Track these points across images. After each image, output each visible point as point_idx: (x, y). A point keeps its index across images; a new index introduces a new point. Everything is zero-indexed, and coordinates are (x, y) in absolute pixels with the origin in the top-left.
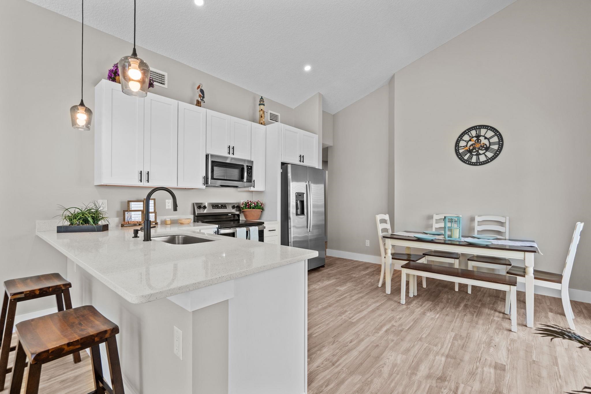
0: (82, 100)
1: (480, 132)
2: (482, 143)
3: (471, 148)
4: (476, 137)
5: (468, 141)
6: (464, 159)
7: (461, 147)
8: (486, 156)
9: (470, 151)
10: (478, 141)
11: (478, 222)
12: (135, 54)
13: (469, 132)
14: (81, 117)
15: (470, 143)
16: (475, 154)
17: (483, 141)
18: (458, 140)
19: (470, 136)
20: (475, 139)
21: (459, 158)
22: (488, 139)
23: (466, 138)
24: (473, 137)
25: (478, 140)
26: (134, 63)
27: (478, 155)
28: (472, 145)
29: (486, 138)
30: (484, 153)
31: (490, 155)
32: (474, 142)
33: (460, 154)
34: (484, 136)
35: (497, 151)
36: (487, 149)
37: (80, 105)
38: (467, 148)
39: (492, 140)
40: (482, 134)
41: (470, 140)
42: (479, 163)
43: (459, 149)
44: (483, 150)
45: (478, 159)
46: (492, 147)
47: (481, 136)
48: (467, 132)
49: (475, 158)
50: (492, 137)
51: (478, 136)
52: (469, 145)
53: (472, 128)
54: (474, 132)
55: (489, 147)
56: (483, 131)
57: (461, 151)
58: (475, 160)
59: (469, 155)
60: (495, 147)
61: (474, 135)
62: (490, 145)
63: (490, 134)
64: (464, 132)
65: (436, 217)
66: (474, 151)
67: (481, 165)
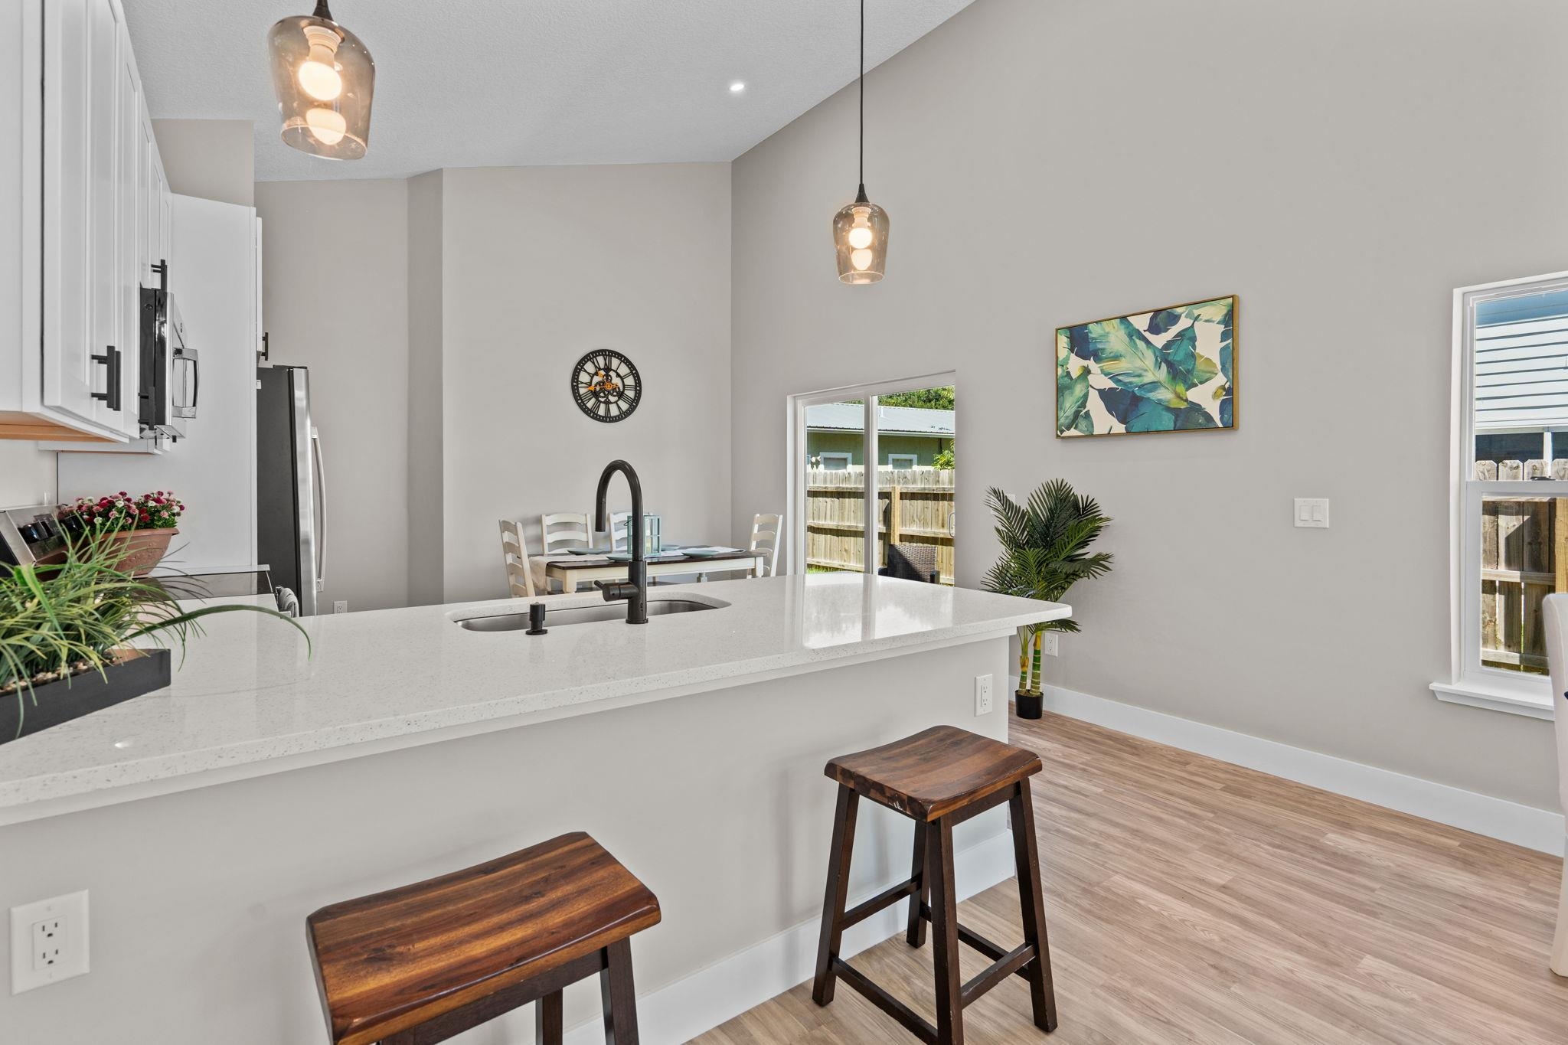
1: (610, 362)
2: (613, 382)
3: (598, 389)
4: (604, 369)
5: (593, 375)
6: (586, 407)
7: (582, 383)
8: (619, 407)
9: (595, 394)
10: (607, 379)
11: (615, 524)
12: (862, 198)
13: (594, 357)
15: (596, 379)
16: (603, 400)
17: (616, 381)
18: (576, 368)
19: (596, 367)
20: (602, 372)
21: (579, 404)
22: (622, 379)
23: (589, 367)
24: (600, 369)
25: (607, 375)
26: (862, 215)
27: (608, 403)
28: (598, 383)
29: (618, 375)
30: (616, 402)
31: (624, 406)
32: (601, 379)
33: (580, 395)
34: (616, 371)
35: (634, 400)
36: (621, 395)
38: (592, 388)
39: (627, 381)
40: (614, 367)
41: (596, 374)
42: (607, 419)
43: (578, 387)
44: (614, 396)
45: (608, 410)
46: (626, 392)
47: (611, 370)
48: (590, 357)
49: (602, 407)
50: (627, 376)
51: (608, 369)
52: (594, 383)
53: (599, 351)
54: (601, 360)
55: (623, 392)
56: (615, 362)
57: (582, 391)
58: (602, 411)
59: (593, 400)
60: (631, 394)
61: (602, 366)
62: (624, 390)
63: (624, 370)
64: (586, 357)
65: (547, 521)
66: (602, 394)
67: (610, 422)
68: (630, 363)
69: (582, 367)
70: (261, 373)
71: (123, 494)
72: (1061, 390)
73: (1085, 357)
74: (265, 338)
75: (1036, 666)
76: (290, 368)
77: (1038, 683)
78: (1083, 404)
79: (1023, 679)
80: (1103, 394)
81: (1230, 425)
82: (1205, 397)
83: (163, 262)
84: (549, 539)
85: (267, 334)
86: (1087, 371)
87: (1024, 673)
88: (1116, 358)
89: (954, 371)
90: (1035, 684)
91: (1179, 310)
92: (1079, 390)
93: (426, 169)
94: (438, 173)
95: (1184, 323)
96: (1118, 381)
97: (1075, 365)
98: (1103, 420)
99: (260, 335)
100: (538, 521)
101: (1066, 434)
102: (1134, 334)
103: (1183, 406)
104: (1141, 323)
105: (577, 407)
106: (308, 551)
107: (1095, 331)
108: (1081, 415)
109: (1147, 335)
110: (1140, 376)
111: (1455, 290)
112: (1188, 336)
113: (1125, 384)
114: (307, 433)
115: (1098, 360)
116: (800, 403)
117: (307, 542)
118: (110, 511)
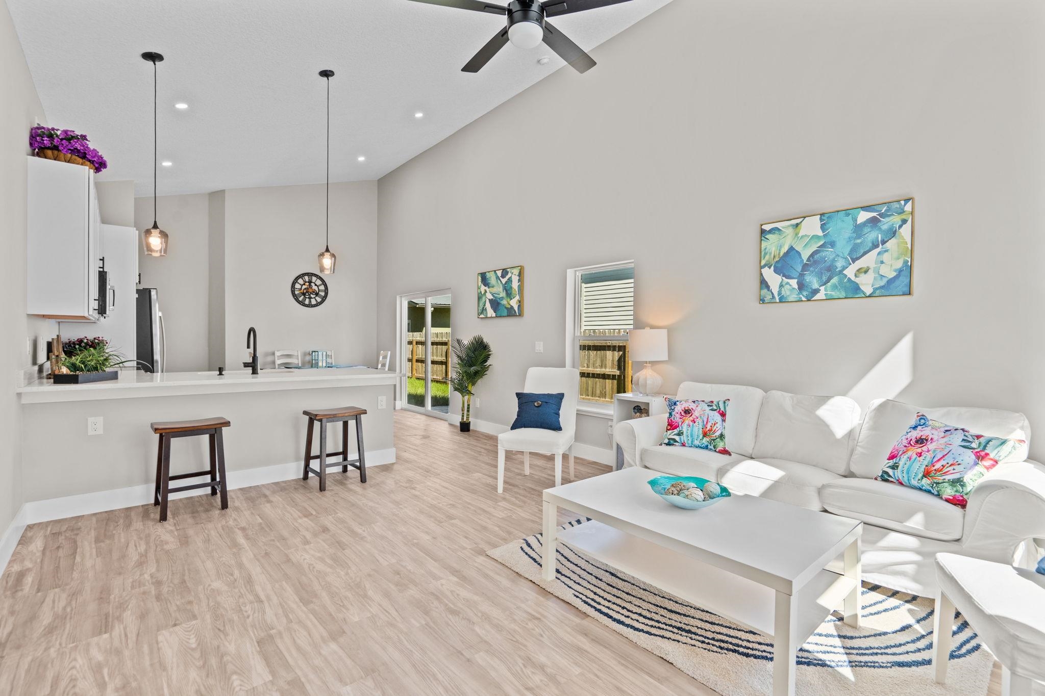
0: (155, 222)
1: (311, 279)
3: (305, 291)
4: (308, 282)
5: (303, 285)
6: (299, 300)
7: (297, 289)
8: (316, 300)
9: (304, 294)
10: (310, 287)
13: (303, 276)
14: (155, 241)
15: (304, 287)
16: (308, 297)
17: (314, 287)
18: (294, 282)
19: (304, 281)
20: (307, 284)
21: (295, 299)
22: (318, 286)
23: (301, 281)
24: (306, 282)
25: (310, 285)
27: (310, 298)
28: (305, 289)
29: (316, 285)
30: (314, 298)
31: (319, 300)
32: (307, 287)
33: (295, 295)
34: (314, 283)
35: (324, 297)
36: (317, 294)
37: (153, 228)
38: (302, 291)
39: (320, 288)
40: (313, 281)
41: (304, 284)
42: (310, 306)
43: (294, 291)
44: (314, 295)
45: (310, 301)
46: (320, 293)
47: (312, 282)
48: (301, 276)
49: (307, 300)
50: (320, 285)
51: (310, 282)
52: (303, 289)
53: (305, 274)
54: (307, 278)
55: (318, 293)
56: (314, 279)
57: (297, 293)
58: (307, 302)
59: (303, 297)
60: (323, 294)
61: (307, 280)
62: (319, 292)
63: (319, 282)
64: (299, 276)
65: (277, 354)
66: (307, 294)
67: (311, 307)
68: (322, 279)
69: (297, 281)
70: (138, 291)
71: (86, 337)
72: (479, 298)
73: (485, 286)
74: (140, 275)
75: (468, 411)
76: (149, 289)
77: (469, 418)
78: (485, 305)
79: (463, 416)
80: (491, 301)
81: (521, 315)
82: (514, 303)
83: (103, 257)
84: (278, 362)
85: (140, 274)
86: (486, 291)
87: (463, 413)
88: (493, 287)
89: (450, 288)
90: (468, 418)
91: (508, 270)
92: (484, 298)
93: (217, 189)
94: (223, 192)
95: (509, 275)
96: (493, 296)
97: (483, 288)
98: (490, 312)
99: (138, 274)
100: (273, 354)
101: (480, 316)
102: (497, 278)
103: (509, 307)
104: (499, 273)
105: (293, 299)
106: (157, 366)
107: (488, 275)
108: (484, 310)
109: (501, 278)
110: (499, 294)
111: (568, 270)
112: (510, 280)
113: (495, 297)
114: (157, 313)
115: (489, 287)
116: (403, 299)
117: (157, 362)
118: (81, 343)
